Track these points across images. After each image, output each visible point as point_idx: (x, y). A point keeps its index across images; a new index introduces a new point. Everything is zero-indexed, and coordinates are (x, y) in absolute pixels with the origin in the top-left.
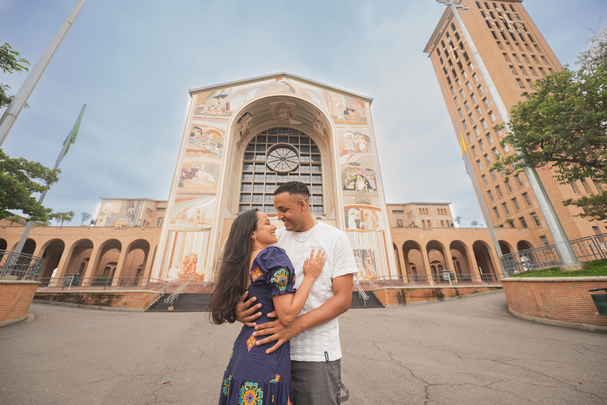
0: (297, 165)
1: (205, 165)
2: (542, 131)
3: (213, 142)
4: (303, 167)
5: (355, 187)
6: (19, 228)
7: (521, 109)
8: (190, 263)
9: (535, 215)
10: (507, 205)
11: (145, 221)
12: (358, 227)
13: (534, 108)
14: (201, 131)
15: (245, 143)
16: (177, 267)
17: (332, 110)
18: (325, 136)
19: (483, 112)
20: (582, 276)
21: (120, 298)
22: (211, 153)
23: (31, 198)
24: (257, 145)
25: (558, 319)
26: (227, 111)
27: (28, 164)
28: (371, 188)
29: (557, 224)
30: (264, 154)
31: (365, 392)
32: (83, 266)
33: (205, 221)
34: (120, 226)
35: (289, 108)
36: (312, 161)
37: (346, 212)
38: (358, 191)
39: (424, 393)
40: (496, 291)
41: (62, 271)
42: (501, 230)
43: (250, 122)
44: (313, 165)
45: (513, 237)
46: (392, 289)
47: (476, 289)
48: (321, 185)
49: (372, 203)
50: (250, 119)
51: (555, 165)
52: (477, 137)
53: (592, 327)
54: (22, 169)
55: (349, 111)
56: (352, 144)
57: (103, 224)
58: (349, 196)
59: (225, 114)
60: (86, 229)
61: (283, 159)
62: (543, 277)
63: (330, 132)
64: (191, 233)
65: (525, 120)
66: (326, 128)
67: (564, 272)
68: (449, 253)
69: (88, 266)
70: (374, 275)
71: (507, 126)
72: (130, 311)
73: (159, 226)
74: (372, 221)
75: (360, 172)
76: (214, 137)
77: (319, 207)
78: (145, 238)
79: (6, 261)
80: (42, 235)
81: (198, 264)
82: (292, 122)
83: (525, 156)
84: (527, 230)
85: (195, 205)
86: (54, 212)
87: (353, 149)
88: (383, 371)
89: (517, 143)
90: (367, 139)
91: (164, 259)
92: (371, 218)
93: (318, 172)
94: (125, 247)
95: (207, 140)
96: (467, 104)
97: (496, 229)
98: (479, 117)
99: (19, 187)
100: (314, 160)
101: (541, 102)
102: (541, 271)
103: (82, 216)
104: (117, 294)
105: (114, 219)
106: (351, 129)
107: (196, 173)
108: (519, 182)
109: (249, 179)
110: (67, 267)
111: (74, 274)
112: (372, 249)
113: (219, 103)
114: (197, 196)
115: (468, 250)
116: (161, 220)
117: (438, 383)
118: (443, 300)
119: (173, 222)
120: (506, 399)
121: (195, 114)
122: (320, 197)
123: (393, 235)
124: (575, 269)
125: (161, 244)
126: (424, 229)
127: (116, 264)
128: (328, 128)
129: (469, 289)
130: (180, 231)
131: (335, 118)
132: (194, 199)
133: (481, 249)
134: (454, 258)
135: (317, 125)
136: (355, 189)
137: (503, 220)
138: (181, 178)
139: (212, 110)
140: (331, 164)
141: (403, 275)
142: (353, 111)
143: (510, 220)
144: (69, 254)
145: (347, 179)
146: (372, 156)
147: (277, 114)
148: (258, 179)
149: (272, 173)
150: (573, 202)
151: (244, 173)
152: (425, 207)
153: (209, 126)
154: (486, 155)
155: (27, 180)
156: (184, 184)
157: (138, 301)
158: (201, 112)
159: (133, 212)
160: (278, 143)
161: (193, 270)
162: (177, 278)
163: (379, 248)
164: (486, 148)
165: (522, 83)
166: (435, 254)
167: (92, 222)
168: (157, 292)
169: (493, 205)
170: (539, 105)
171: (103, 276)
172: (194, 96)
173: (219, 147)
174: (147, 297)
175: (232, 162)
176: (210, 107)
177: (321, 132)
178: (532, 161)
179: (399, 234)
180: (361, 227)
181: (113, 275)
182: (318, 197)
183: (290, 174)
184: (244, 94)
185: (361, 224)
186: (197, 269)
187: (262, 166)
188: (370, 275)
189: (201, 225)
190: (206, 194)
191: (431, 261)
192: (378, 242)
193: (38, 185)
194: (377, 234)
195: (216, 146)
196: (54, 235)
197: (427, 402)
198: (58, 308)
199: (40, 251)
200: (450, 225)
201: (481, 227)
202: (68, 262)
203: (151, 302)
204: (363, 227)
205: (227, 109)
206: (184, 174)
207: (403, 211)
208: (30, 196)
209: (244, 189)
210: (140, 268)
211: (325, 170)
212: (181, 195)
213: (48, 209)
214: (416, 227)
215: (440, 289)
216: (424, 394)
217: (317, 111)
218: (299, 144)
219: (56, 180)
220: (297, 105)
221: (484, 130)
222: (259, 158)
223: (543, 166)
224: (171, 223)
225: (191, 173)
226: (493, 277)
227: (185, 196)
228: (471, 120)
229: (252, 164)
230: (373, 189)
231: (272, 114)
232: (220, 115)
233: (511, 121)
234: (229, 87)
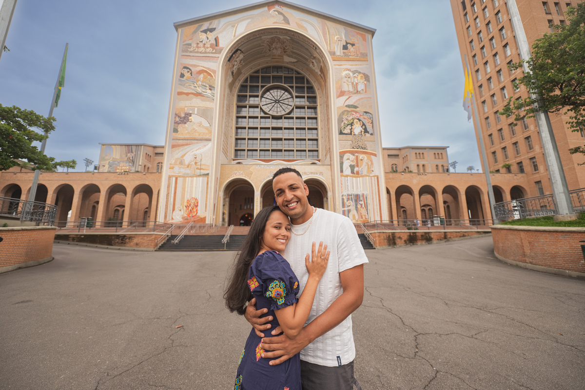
0: (292, 107)
1: (198, 109)
2: (565, 71)
3: (204, 84)
4: (298, 110)
5: (351, 132)
6: (29, 174)
7: (547, 44)
8: (192, 206)
9: (534, 160)
10: (508, 149)
11: (145, 166)
12: (352, 172)
13: (561, 43)
14: (190, 72)
15: (237, 84)
16: (180, 210)
17: (330, 44)
18: (322, 75)
19: (497, 44)
20: (576, 226)
21: (132, 239)
22: (203, 96)
23: (33, 147)
24: (251, 86)
25: (542, 266)
26: (216, 48)
27: (21, 112)
28: (368, 132)
29: (560, 174)
30: (257, 96)
31: (359, 340)
32: (94, 209)
33: (203, 167)
34: (123, 171)
35: (283, 43)
36: (307, 104)
37: (341, 157)
38: (355, 137)
39: (414, 342)
40: (484, 235)
41: (76, 213)
42: (497, 175)
43: (241, 60)
44: (308, 108)
45: (507, 182)
46: (383, 233)
47: (464, 233)
48: (316, 129)
49: (368, 149)
50: (242, 56)
51: (571, 110)
52: (486, 74)
53: (575, 274)
54: (18, 118)
55: (348, 45)
56: (350, 83)
57: (106, 169)
58: (345, 140)
59: (214, 51)
60: (90, 174)
61: (277, 101)
62: (535, 226)
63: (328, 71)
64: (190, 178)
65: (548, 57)
66: (323, 66)
67: (557, 221)
68: (440, 198)
69: (99, 209)
70: (366, 218)
71: (526, 65)
72: (142, 251)
73: (159, 172)
74: (367, 167)
75: (358, 115)
76: (205, 78)
77: (314, 152)
78: (147, 183)
79: (22, 209)
80: (51, 180)
81: (199, 208)
82: (287, 59)
83: (540, 100)
84: (524, 175)
85: (192, 151)
86: (57, 160)
87: (351, 89)
88: (375, 319)
89: (533, 84)
90: (367, 78)
91: (167, 203)
92: (366, 163)
93: (313, 116)
94: (129, 191)
95: (198, 81)
96: (481, 35)
97: (492, 174)
98: (492, 51)
99: (19, 137)
100: (310, 102)
101: (571, 35)
102: (533, 219)
103: (85, 162)
104: (128, 236)
105: (116, 164)
106: (349, 67)
107: (190, 118)
108: (525, 125)
109: (243, 123)
110: (79, 209)
111: (86, 218)
112: (365, 194)
113: (208, 38)
114: (193, 141)
115: (461, 194)
116: (160, 165)
117: (427, 332)
118: (431, 243)
119: (172, 168)
120: (491, 350)
121: (183, 51)
122: (316, 141)
123: (387, 179)
124: (569, 219)
125: (162, 188)
126: (419, 174)
127: (124, 206)
128: (325, 66)
129: (458, 233)
130: (180, 176)
131: (333, 54)
132: (190, 144)
133: (473, 194)
134: (445, 202)
135: (313, 62)
136: (351, 134)
137: (500, 165)
138: (175, 123)
139: (200, 47)
140: (327, 106)
141: (394, 220)
142: (353, 45)
143: (507, 165)
144: (79, 198)
145: (343, 123)
146: (370, 98)
147: (270, 50)
148: (252, 123)
149: (266, 117)
150: (581, 150)
151: (238, 117)
152: (421, 151)
153: (199, 66)
154: (493, 96)
155: (25, 129)
156: (179, 130)
157: (148, 242)
158: (189, 50)
159: (132, 158)
160: (271, 84)
161: (195, 213)
162: (181, 220)
163: (372, 193)
164: (495, 87)
165: (548, 8)
166: (427, 198)
167: (96, 168)
168: (164, 234)
169: (493, 150)
170: (568, 39)
171: (114, 219)
172: (180, 30)
173: (211, 89)
174: (155, 238)
175: (225, 105)
176: (198, 44)
177: (318, 71)
178: (546, 104)
179: (393, 179)
180: (355, 172)
181: (122, 219)
182: (314, 141)
183: (285, 118)
184: (234, 26)
185: (356, 169)
186: (199, 212)
187: (256, 109)
188: (362, 218)
189: (199, 171)
190: (201, 140)
191: (422, 205)
192: (372, 187)
193: (37, 134)
194: (371, 179)
195: (208, 88)
196: (62, 180)
197: (417, 352)
198: (78, 248)
199: (53, 195)
200: (446, 170)
201: (476, 172)
202: (80, 205)
203: (159, 243)
204: (358, 173)
205: (216, 46)
206: (178, 119)
207: (398, 155)
208: (31, 145)
209: (239, 134)
210: (146, 210)
211: (321, 113)
212: (177, 141)
213: (51, 158)
214: (411, 172)
215: (429, 233)
216: (414, 344)
217: (314, 46)
218: (294, 85)
219: (53, 128)
220: (292, 39)
221: (496, 67)
222: (252, 101)
223: (558, 111)
224: (170, 168)
225: (184, 117)
226: (482, 222)
227: (181, 142)
228: (483, 54)
229: (245, 107)
230: (370, 133)
231: (264, 50)
232: (209, 53)
233: (532, 59)
234: (217, 18)
